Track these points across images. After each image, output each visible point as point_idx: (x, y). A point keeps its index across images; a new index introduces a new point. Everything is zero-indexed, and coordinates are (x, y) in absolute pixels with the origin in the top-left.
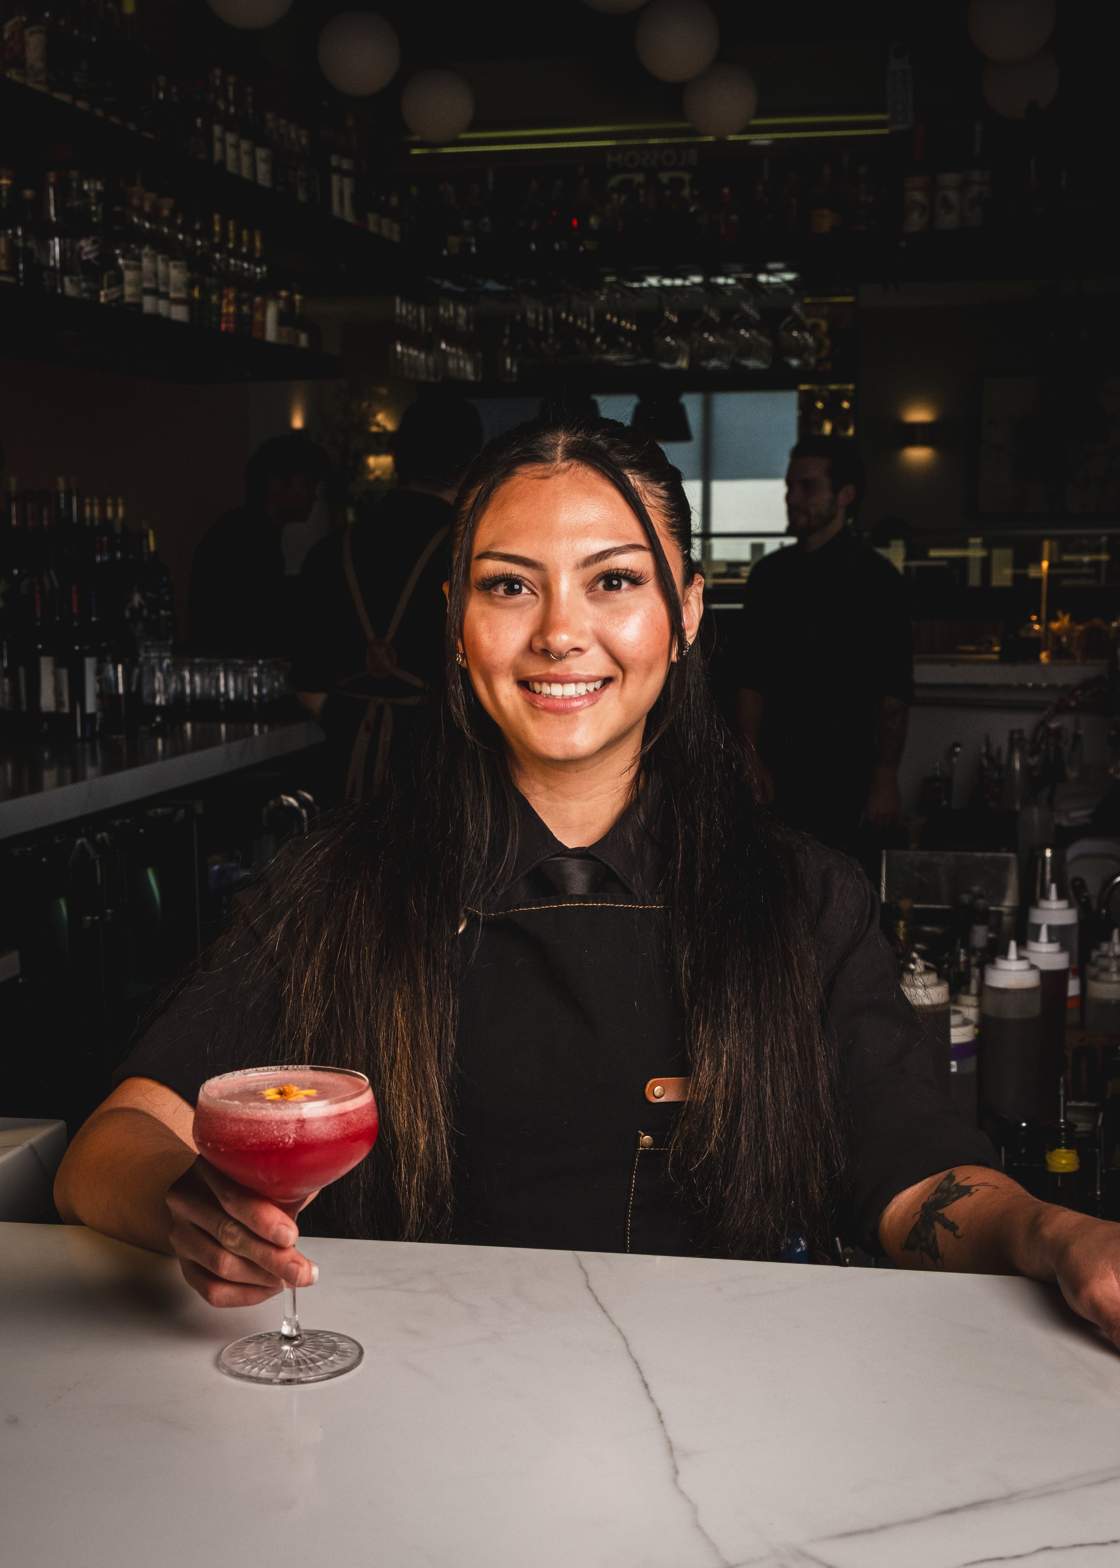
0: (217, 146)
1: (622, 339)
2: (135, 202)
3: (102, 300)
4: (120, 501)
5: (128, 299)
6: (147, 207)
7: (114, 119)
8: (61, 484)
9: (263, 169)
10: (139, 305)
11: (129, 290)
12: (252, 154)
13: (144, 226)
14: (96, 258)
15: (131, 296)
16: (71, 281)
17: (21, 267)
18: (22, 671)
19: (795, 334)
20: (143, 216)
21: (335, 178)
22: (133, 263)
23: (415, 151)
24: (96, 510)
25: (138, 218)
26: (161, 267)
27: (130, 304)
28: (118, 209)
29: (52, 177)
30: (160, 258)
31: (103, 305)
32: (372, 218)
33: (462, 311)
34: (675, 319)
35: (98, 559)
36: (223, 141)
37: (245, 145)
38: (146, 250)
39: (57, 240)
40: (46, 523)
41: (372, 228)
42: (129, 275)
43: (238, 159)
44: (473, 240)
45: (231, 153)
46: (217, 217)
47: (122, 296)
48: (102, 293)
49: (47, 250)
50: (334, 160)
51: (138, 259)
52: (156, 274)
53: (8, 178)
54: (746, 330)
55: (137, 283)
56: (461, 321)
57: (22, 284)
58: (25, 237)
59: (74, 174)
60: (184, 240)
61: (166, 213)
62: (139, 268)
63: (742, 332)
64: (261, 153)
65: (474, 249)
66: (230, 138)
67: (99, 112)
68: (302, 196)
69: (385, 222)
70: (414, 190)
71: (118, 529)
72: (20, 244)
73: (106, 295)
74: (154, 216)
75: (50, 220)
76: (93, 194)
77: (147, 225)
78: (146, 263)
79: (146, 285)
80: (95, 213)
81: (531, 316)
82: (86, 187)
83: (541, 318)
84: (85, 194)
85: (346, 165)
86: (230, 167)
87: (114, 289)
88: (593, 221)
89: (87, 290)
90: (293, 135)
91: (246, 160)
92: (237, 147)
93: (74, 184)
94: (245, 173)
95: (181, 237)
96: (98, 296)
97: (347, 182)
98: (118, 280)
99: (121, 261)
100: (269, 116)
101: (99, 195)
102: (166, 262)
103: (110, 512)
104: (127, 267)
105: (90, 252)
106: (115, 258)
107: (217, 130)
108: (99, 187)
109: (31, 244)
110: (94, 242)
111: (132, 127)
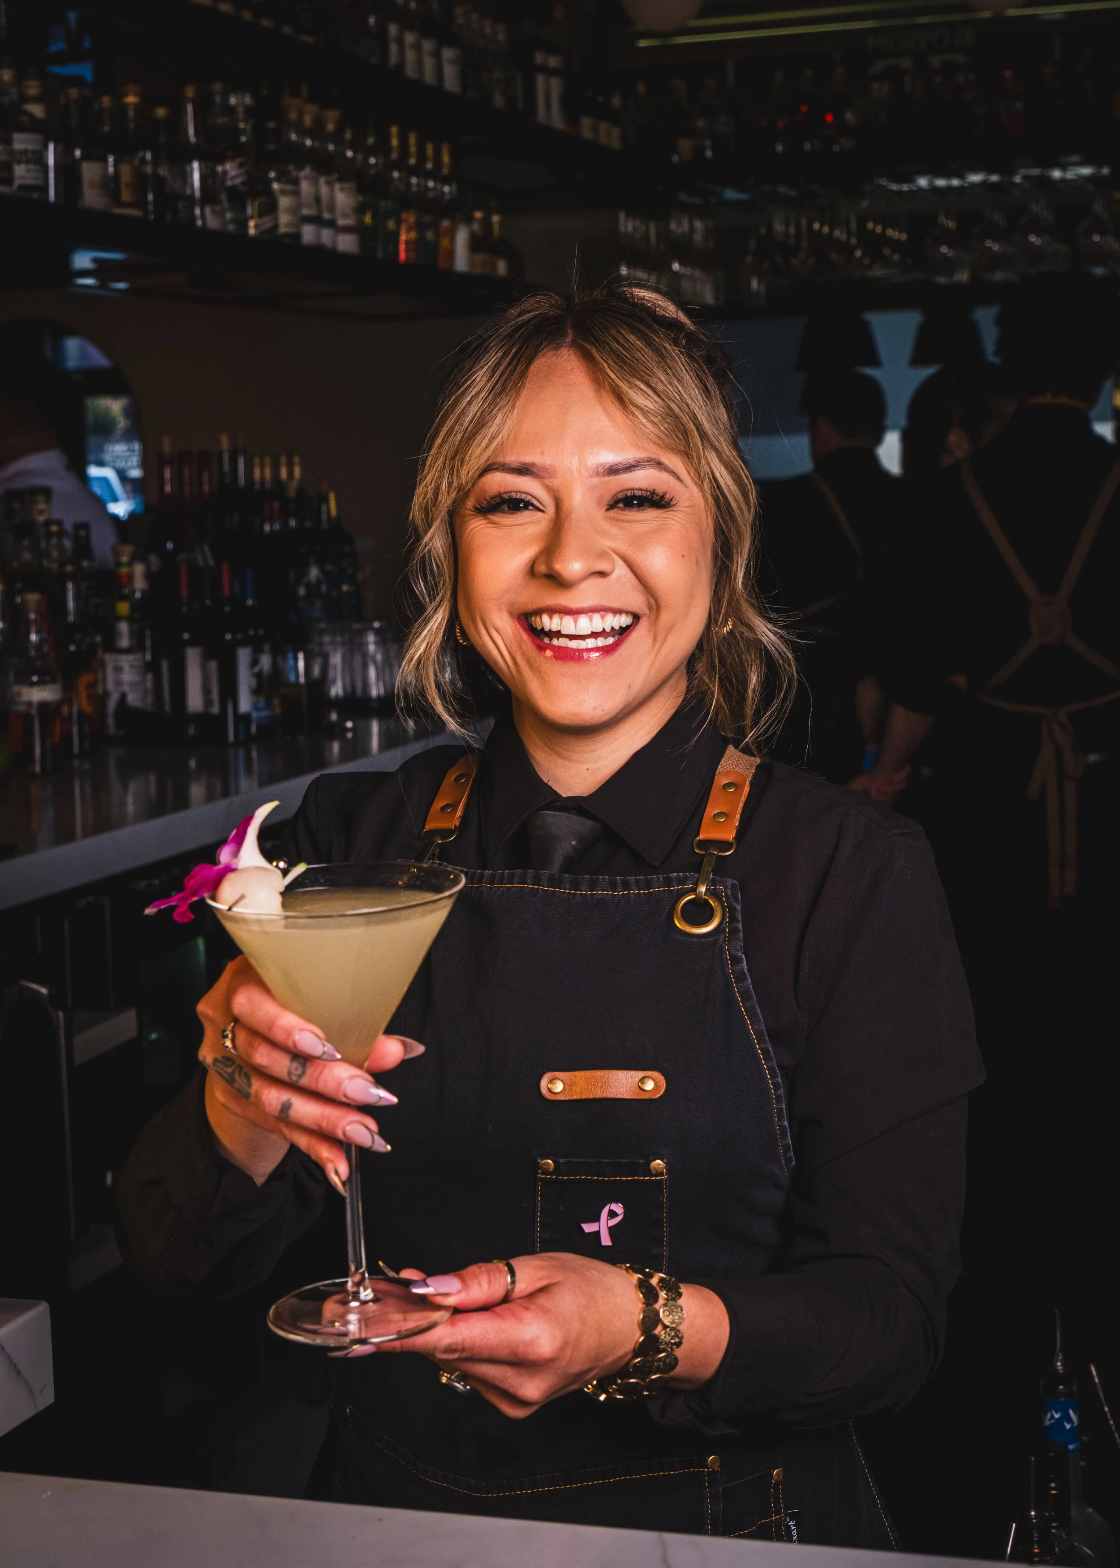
0: (393, 48)
1: (887, 251)
2: (293, 116)
3: (252, 231)
4: (297, 459)
5: (282, 230)
6: (308, 121)
7: (266, 23)
8: (225, 442)
9: (450, 71)
10: (297, 236)
11: (284, 219)
12: (437, 55)
13: (304, 144)
14: (243, 183)
15: (286, 225)
16: (213, 212)
17: (150, 197)
18: (165, 665)
19: (1096, 238)
20: (303, 132)
21: (540, 79)
22: (288, 187)
23: (643, 43)
24: (268, 473)
25: (297, 133)
26: (324, 190)
27: (286, 235)
28: (271, 125)
29: (190, 92)
30: (322, 180)
31: (253, 238)
32: (586, 122)
33: (698, 225)
34: (951, 225)
35: (267, 528)
36: (400, 41)
37: (428, 45)
38: (307, 171)
39: (196, 165)
40: (206, 488)
41: (586, 133)
42: (284, 202)
43: (420, 62)
44: (708, 143)
45: (410, 55)
46: (394, 130)
47: (276, 226)
48: (252, 223)
49: (186, 176)
50: (539, 58)
51: (296, 182)
52: (318, 199)
53: (136, 95)
54: (1037, 236)
55: (294, 210)
56: (698, 237)
57: (152, 217)
58: (155, 162)
59: (217, 87)
60: (354, 159)
61: (331, 127)
62: (296, 193)
63: (1033, 238)
64: (448, 54)
65: (709, 154)
66: (409, 38)
67: (247, 15)
68: (499, 101)
69: (603, 126)
70: (641, 88)
71: (292, 493)
72: (149, 170)
73: (256, 226)
74: (317, 131)
75: (188, 141)
76: (240, 110)
77: (308, 142)
78: (305, 187)
79: (306, 212)
80: (243, 132)
81: (779, 228)
82: (233, 101)
83: (792, 230)
84: (232, 110)
85: (553, 62)
86: (410, 71)
87: (266, 219)
88: (849, 116)
89: (233, 221)
90: (488, 30)
91: (429, 63)
92: (417, 47)
93: (218, 99)
94: (429, 77)
95: (349, 154)
96: (246, 227)
97: (555, 84)
98: (270, 208)
99: (276, 186)
100: (458, 11)
101: (249, 110)
102: (330, 184)
103: (284, 473)
104: (283, 192)
105: (236, 177)
106: (269, 182)
107: (393, 29)
108: (248, 100)
109: (162, 171)
110: (241, 165)
111: (287, 30)
